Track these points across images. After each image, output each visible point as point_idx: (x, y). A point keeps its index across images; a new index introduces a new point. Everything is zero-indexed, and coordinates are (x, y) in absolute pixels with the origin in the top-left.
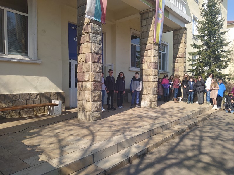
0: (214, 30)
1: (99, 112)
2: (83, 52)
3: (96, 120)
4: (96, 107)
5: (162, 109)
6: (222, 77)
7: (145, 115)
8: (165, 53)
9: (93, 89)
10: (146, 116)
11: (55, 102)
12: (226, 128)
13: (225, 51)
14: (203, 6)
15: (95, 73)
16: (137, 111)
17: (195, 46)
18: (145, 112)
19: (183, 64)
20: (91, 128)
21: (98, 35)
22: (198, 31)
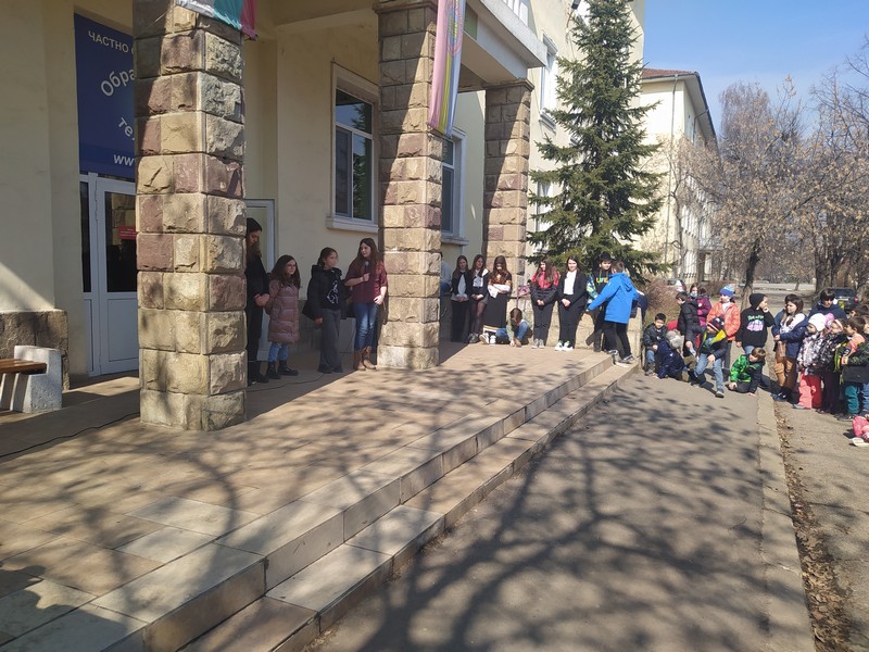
0: (613, 99)
1: (237, 394)
2: (164, 146)
3: (227, 425)
4: (226, 372)
5: (450, 372)
6: (632, 260)
7: (395, 397)
8: (452, 167)
9: (213, 301)
10: (402, 400)
11: (22, 354)
12: (656, 431)
13: (644, 175)
14: (575, 6)
15: (219, 238)
16: (364, 383)
17: (551, 151)
18: (393, 385)
19: (517, 214)
20: (209, 457)
21: (227, 80)
22: (563, 96)
